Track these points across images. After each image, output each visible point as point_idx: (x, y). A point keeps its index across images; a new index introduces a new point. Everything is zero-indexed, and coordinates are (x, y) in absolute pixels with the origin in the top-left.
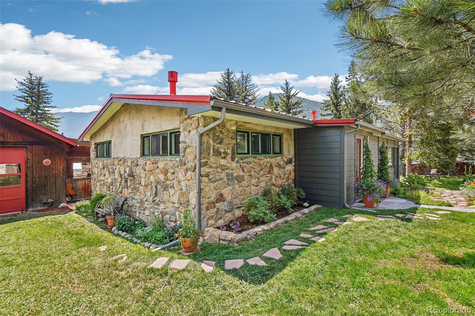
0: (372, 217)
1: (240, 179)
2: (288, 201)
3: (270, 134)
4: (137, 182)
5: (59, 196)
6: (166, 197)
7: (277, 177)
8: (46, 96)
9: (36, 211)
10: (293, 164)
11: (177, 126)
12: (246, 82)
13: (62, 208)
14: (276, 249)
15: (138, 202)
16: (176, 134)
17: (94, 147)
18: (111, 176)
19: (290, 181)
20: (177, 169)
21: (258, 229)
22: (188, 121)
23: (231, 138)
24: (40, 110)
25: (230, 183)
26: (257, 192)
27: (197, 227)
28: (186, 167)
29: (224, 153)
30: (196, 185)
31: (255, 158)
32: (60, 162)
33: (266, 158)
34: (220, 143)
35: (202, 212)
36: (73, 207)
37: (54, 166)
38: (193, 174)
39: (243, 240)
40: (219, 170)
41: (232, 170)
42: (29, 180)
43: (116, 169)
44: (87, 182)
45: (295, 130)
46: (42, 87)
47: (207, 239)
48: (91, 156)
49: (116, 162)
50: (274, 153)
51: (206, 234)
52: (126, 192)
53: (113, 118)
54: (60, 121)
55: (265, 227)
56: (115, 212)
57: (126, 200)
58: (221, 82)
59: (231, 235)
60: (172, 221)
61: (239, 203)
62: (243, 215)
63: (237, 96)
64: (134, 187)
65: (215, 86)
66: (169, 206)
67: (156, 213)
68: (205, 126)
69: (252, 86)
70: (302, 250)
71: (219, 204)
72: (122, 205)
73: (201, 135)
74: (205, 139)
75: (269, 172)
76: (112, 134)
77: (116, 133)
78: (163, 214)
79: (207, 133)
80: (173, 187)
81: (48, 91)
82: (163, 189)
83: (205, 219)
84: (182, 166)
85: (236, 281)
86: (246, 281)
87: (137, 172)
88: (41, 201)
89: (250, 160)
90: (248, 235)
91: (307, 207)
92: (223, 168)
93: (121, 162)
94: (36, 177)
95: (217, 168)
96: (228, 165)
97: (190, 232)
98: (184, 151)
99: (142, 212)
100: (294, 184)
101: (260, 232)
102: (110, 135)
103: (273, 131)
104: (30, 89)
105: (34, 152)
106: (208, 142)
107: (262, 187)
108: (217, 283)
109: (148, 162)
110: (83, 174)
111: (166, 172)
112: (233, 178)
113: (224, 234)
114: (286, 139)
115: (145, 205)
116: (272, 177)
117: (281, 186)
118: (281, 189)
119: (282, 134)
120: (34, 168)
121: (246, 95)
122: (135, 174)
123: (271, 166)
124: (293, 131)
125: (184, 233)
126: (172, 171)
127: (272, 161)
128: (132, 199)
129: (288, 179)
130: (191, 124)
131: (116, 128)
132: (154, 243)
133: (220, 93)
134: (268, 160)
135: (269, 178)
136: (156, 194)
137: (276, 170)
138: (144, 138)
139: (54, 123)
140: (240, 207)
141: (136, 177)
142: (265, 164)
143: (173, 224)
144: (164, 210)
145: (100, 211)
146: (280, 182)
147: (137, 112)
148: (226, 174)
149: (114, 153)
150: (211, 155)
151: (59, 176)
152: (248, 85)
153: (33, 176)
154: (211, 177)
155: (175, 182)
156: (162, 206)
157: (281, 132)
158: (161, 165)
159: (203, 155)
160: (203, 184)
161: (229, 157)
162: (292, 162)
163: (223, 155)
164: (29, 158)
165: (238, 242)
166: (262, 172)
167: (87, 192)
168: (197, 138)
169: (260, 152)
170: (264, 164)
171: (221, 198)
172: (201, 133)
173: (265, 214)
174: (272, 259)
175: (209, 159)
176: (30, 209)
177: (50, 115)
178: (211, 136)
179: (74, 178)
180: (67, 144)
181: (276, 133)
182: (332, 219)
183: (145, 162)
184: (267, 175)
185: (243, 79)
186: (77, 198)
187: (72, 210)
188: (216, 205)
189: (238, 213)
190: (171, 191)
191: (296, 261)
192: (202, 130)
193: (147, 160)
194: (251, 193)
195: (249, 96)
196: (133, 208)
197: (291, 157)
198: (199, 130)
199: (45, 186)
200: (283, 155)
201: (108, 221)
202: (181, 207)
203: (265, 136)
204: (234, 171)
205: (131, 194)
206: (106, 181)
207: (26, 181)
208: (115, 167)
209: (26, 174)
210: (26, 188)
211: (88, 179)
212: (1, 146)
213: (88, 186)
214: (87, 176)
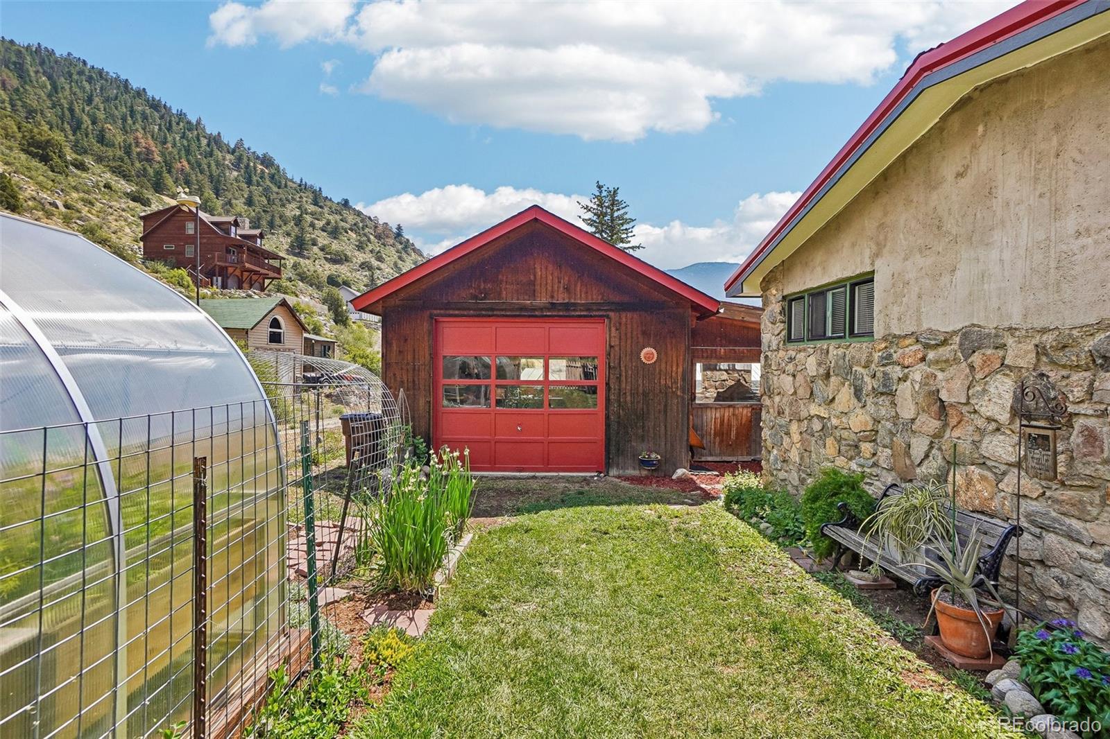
5: (672, 445)
9: (627, 479)
13: (681, 480)
17: (778, 311)
18: (871, 408)
32: (677, 357)
37: (663, 366)
42: (612, 397)
43: (902, 377)
44: (726, 414)
48: (765, 339)
49: (907, 352)
57: (1016, 530)
76: (880, 246)
77: (901, 240)
81: (627, 217)
88: (635, 456)
94: (625, 393)
102: (867, 253)
104: (599, 217)
105: (623, 328)
110: (708, 395)
120: (623, 369)
151: (673, 392)
153: (620, 390)
164: (612, 344)
176: (613, 472)
179: (697, 402)
180: (694, 306)
186: (702, 455)
199: (643, 416)
201: (948, 623)
206: (835, 422)
207: (608, 400)
208: (896, 372)
209: (607, 384)
210: (607, 417)
211: (730, 406)
212: (565, 313)
213: (730, 426)
214: (717, 399)
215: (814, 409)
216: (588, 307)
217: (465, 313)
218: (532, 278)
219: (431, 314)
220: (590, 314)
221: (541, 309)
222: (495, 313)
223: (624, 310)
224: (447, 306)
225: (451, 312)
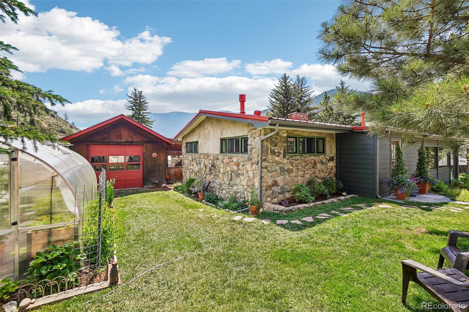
0: (396, 205)
1: (289, 171)
2: (326, 189)
3: (314, 138)
4: (218, 171)
5: (161, 179)
6: (238, 181)
7: (320, 171)
8: (145, 105)
9: (149, 188)
10: (335, 161)
11: (246, 134)
12: (302, 85)
13: (164, 187)
14: (311, 217)
15: (218, 185)
16: (246, 139)
17: (185, 145)
18: (198, 166)
19: (332, 175)
20: (246, 163)
21: (301, 206)
22: (254, 131)
23: (283, 142)
24: (141, 115)
25: (282, 174)
26: (303, 181)
27: (259, 200)
28: (252, 161)
29: (278, 153)
30: (259, 174)
31: (302, 156)
32: (162, 155)
33: (311, 157)
34: (275, 146)
35: (263, 192)
36: (172, 187)
37: (159, 158)
38: (257, 167)
39: (289, 211)
40: (274, 164)
41: (284, 164)
42: (145, 166)
43: (202, 161)
44: (177, 170)
45: (336, 134)
46: (142, 99)
47: (266, 210)
48: (183, 151)
49: (202, 156)
50: (317, 153)
51: (264, 206)
52: (209, 178)
53: (200, 125)
54: (153, 123)
55: (306, 205)
56: (203, 190)
57: (210, 183)
58: (279, 86)
59: (282, 208)
60: (242, 198)
61: (288, 188)
62: (291, 197)
63: (293, 98)
64: (215, 174)
65: (273, 90)
66: (240, 187)
67: (231, 192)
68: (265, 135)
69: (308, 88)
70: (327, 219)
71: (274, 187)
72: (208, 186)
73: (262, 141)
74: (265, 143)
75: (313, 167)
76: (199, 137)
77: (202, 136)
78: (236, 193)
79: (267, 140)
80: (243, 175)
81: (146, 101)
82: (236, 176)
83: (265, 197)
84: (249, 161)
85: (282, 229)
86: (288, 230)
87: (217, 164)
88: (151, 182)
89: (297, 157)
90: (293, 208)
91: (344, 196)
92: (278, 163)
93: (206, 156)
95: (273, 162)
96: (281, 161)
97: (255, 202)
98: (251, 151)
99: (221, 191)
100: (336, 178)
101: (302, 207)
102: (198, 137)
103: (316, 136)
104: (135, 100)
105: (147, 148)
106: (267, 145)
107: (307, 178)
108: (271, 229)
109: (226, 158)
110: (173, 164)
111: (238, 165)
112: (284, 170)
113: (277, 207)
114: (329, 141)
115: (223, 187)
116: (315, 171)
117: (323, 178)
118: (323, 180)
119: (325, 137)
120: (147, 159)
121: (301, 97)
122: (216, 165)
123: (315, 162)
124: (335, 135)
125: (252, 203)
126: (242, 164)
127: (316, 158)
128: (214, 182)
129: (330, 173)
130: (256, 133)
131: (202, 133)
132: (231, 209)
133: (278, 96)
134: (312, 157)
135: (313, 171)
136: (231, 180)
137: (319, 166)
138: (222, 140)
139: (149, 125)
140: (289, 191)
141: (216, 167)
142: (310, 161)
143: (242, 199)
144: (236, 190)
145: (194, 190)
146: (323, 175)
147: (217, 122)
148: (279, 168)
149: (200, 151)
150: (269, 154)
151: (161, 164)
152: (304, 87)
153: (147, 164)
154: (269, 168)
155: (244, 172)
156: (235, 187)
157: (324, 136)
158: (235, 160)
159: (263, 154)
160: (263, 173)
161: (282, 155)
162: (334, 159)
163: (277, 154)
164: (145, 152)
165: (285, 212)
166: (307, 167)
167: (179, 177)
168: (260, 143)
169: (306, 152)
170: (308, 161)
171: (275, 183)
172: (262, 139)
173: (307, 196)
174: (306, 221)
175: (267, 157)
176: (145, 187)
177: (147, 119)
178: (269, 142)
179: (169, 166)
180: (167, 142)
181: (320, 137)
182: (362, 205)
183: (224, 157)
184: (311, 170)
185: (299, 82)
186: (170, 181)
187: (170, 189)
188: (272, 188)
189: (288, 195)
190: (242, 178)
191: (322, 224)
192: (263, 137)
193: (225, 156)
194: (298, 182)
195: (304, 97)
196: (214, 189)
197: (333, 156)
198: (261, 137)
199: (153, 171)
200: (325, 154)
201: (199, 196)
202: (248, 188)
203: (310, 140)
204: (285, 165)
205: (213, 179)
206: (194, 169)
207: (143, 167)
208: (201, 160)
209: (143, 163)
210: (143, 172)
211: (177, 168)
212: (131, 144)
213: (178, 173)
214: (175, 166)
215: (191, 167)
216: (137, 142)
217: (99, 143)
218: (120, 134)
219: (87, 144)
220: (137, 144)
221: (123, 143)
222: (109, 144)
223: (147, 143)
224: (93, 141)
225: (94, 143)
